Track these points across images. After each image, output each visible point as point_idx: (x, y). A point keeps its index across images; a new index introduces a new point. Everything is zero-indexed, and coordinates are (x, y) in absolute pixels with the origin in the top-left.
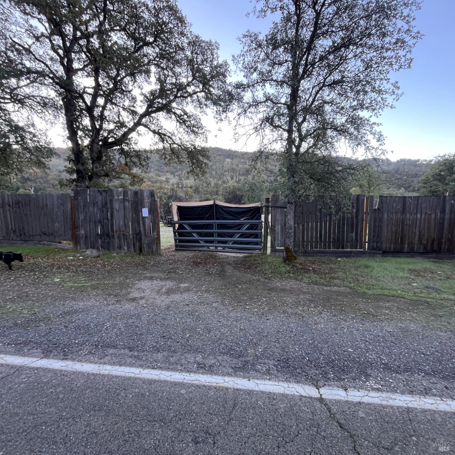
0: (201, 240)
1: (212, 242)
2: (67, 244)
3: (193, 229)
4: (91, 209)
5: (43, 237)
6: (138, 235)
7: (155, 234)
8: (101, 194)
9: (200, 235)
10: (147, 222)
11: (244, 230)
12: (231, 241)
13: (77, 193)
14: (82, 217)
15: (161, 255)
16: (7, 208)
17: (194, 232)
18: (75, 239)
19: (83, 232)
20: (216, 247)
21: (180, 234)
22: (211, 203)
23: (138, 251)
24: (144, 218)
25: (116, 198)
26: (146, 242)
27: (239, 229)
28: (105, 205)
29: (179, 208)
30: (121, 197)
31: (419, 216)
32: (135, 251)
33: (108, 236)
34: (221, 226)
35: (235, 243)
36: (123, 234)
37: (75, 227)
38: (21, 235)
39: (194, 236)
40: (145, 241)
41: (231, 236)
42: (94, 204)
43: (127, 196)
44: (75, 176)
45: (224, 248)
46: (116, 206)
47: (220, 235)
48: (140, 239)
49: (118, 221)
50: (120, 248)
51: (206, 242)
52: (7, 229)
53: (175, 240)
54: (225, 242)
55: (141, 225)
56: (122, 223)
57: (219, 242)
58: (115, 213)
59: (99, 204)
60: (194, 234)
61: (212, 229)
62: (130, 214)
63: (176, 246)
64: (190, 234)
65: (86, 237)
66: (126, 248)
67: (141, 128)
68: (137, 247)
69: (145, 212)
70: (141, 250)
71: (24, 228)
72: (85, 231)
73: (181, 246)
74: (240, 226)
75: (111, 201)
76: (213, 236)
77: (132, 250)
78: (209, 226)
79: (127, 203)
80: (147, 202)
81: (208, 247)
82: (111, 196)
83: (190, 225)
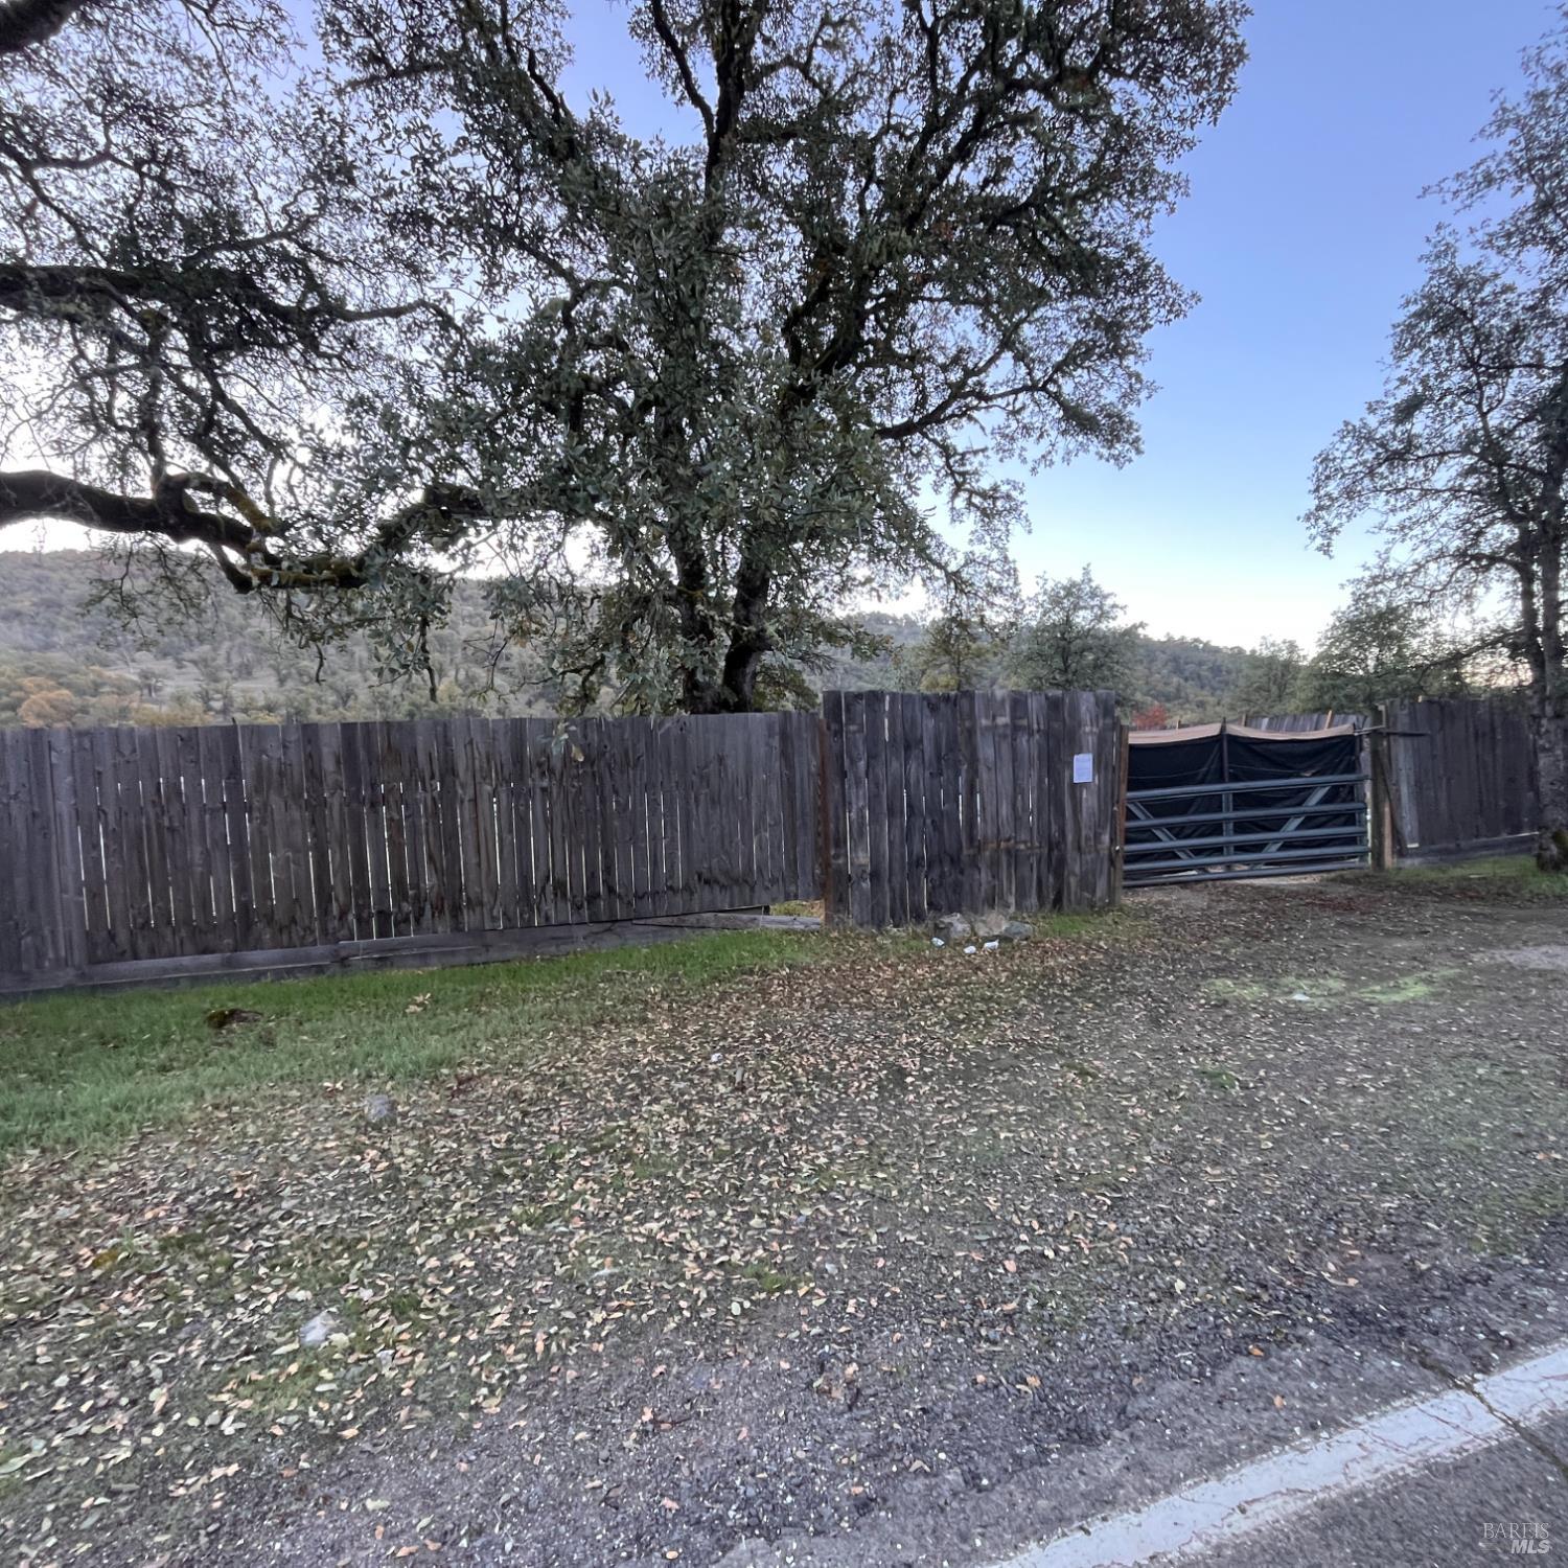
0: (1181, 849)
1: (1217, 850)
3: (1156, 816)
4: (898, 765)
5: (704, 894)
6: (1054, 850)
8: (932, 709)
9: (1178, 832)
10: (1089, 800)
11: (1312, 805)
12: (1276, 841)
17: (1160, 827)
19: (864, 858)
20: (1229, 866)
22: (1212, 730)
23: (1051, 905)
24: (1075, 788)
25: (984, 722)
26: (1077, 870)
27: (1299, 804)
28: (946, 749)
30: (1004, 719)
32: (1042, 904)
33: (955, 861)
34: (1243, 800)
35: (1288, 845)
36: (1008, 851)
37: (830, 841)
39: (1158, 840)
40: (1074, 866)
41: (1278, 829)
42: (909, 748)
43: (1026, 715)
45: (1253, 864)
46: (986, 751)
47: (1241, 827)
48: (1062, 861)
49: (994, 806)
50: (993, 900)
51: (1198, 851)
54: (1256, 848)
55: (1068, 813)
56: (1005, 810)
57: (1241, 848)
58: (981, 776)
59: (928, 746)
60: (1158, 833)
61: (1219, 809)
62: (1032, 778)
64: (1147, 834)
65: (875, 876)
66: (1012, 900)
68: (1050, 893)
69: (1083, 768)
70: (1058, 901)
72: (874, 849)
74: (1300, 795)
75: (971, 732)
76: (1220, 833)
77: (1033, 900)
78: (1213, 803)
79: (1023, 740)
80: (1089, 731)
81: (1203, 866)
82: (971, 715)
83: (1147, 804)
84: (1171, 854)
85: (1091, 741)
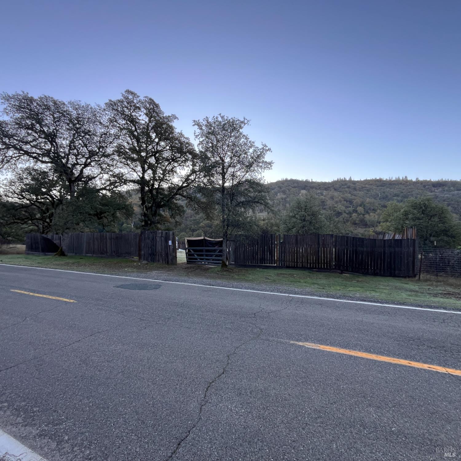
0: (198, 258)
1: (203, 259)
2: (136, 258)
3: (195, 252)
4: (147, 241)
5: (126, 254)
6: (167, 255)
7: (174, 254)
8: (152, 233)
9: (198, 255)
10: (171, 248)
11: (217, 253)
12: (211, 259)
13: (142, 233)
14: (143, 245)
15: (176, 265)
16: (113, 240)
17: (195, 254)
18: (140, 256)
20: (205, 262)
21: (189, 255)
22: (202, 238)
23: (167, 263)
24: (170, 246)
27: (214, 252)
28: (153, 239)
29: (188, 241)
30: (160, 235)
32: (165, 263)
33: (154, 255)
34: (207, 251)
35: (213, 260)
36: (160, 254)
37: (140, 250)
38: (117, 254)
39: (195, 256)
40: (170, 258)
41: (211, 256)
42: (149, 238)
43: (163, 235)
44: (143, 223)
45: (208, 263)
46: (158, 239)
47: (207, 255)
48: (168, 257)
49: (159, 248)
50: (159, 261)
51: (201, 259)
52: (112, 250)
53: (187, 258)
54: (208, 260)
55: (168, 249)
56: (160, 248)
57: (206, 259)
58: (157, 243)
59: (151, 238)
61: (203, 252)
62: (163, 244)
63: (187, 261)
64: (193, 255)
65: (144, 255)
66: (161, 261)
67: (178, 196)
69: (170, 243)
70: (168, 263)
71: (118, 250)
72: (144, 252)
73: (190, 262)
74: (215, 251)
75: (156, 237)
76: (203, 256)
77: (164, 262)
79: (162, 238)
80: (171, 237)
81: (201, 262)
82: (156, 234)
83: (193, 250)
84: (196, 259)
85: (171, 239)
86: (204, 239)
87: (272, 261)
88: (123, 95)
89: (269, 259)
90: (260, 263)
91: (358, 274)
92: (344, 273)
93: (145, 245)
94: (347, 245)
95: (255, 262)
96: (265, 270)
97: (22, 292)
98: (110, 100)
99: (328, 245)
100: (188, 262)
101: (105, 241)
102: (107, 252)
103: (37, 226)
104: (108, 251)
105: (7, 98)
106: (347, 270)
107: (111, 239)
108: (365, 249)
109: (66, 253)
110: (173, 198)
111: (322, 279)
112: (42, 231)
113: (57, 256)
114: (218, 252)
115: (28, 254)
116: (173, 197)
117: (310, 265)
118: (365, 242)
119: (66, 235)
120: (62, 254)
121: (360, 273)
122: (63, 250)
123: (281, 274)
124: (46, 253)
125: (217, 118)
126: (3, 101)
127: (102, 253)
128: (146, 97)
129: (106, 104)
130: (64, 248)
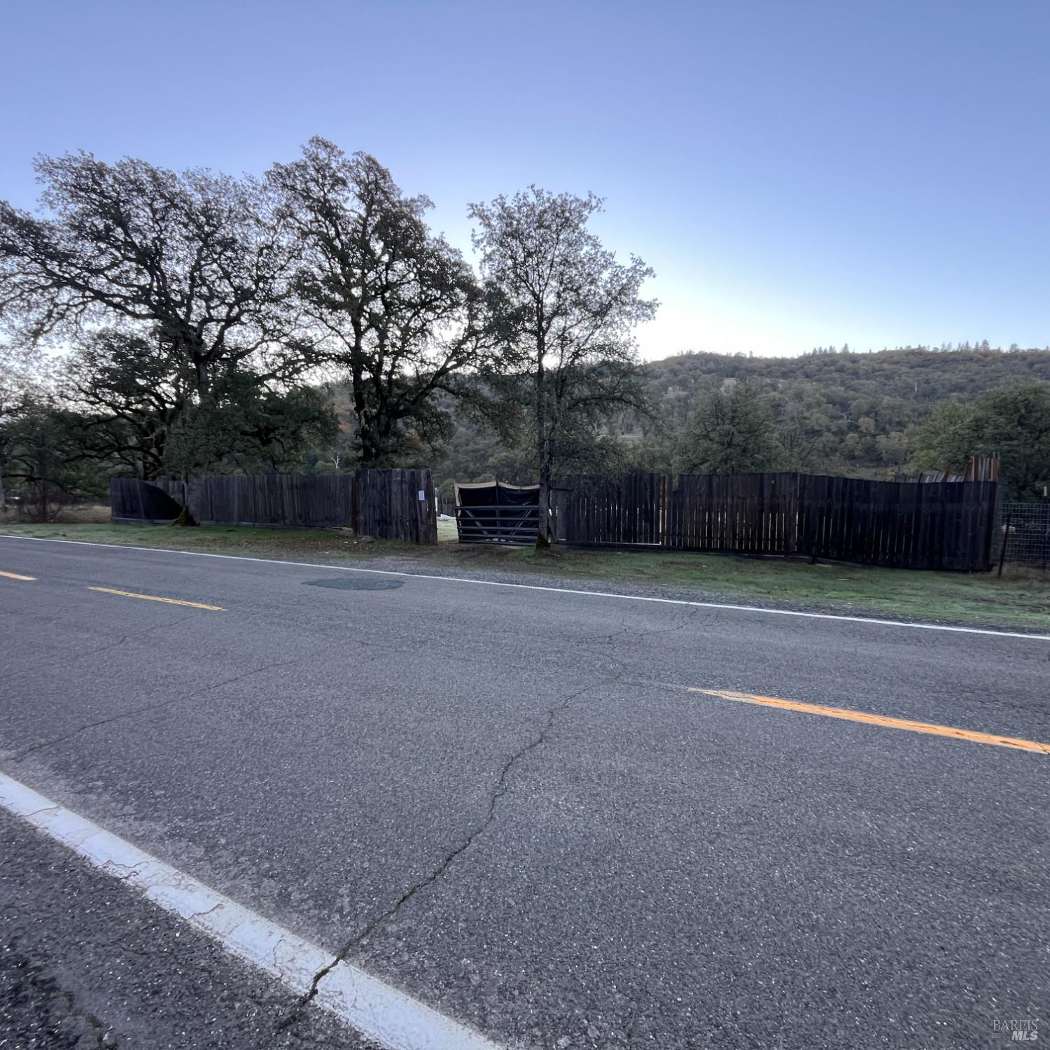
0: (485, 530)
1: (494, 532)
2: (348, 530)
3: (476, 516)
4: (370, 491)
5: (326, 522)
6: (415, 521)
7: (432, 523)
8: (381, 475)
9: (483, 523)
10: (424, 506)
11: (526, 518)
12: (514, 531)
13: (358, 474)
14: (362, 501)
15: (436, 545)
16: (295, 491)
17: (477, 521)
18: (355, 525)
19: (362, 518)
20: (499, 539)
21: (464, 523)
22: (493, 484)
24: (420, 502)
25: (394, 479)
26: (423, 530)
27: (521, 516)
28: (383, 487)
29: (461, 490)
30: (399, 478)
31: (729, 500)
32: (412, 540)
33: (386, 522)
34: (504, 513)
35: (518, 533)
36: (401, 521)
37: (355, 512)
38: (306, 520)
39: (477, 526)
40: (422, 528)
41: (514, 526)
42: (374, 486)
43: (405, 477)
44: (361, 453)
45: (507, 540)
46: (395, 488)
47: (503, 524)
48: (417, 527)
49: (396, 506)
50: (397, 536)
51: (490, 532)
52: (294, 512)
53: (459, 530)
54: (508, 533)
55: (418, 510)
56: (399, 507)
57: (502, 532)
58: (393, 496)
59: (379, 486)
60: (477, 523)
61: (495, 516)
62: (406, 498)
63: (460, 537)
64: (472, 523)
65: (365, 523)
66: (403, 537)
68: (414, 536)
69: (421, 495)
70: (417, 540)
71: (309, 513)
72: (365, 516)
73: (465, 538)
74: (521, 513)
75: (390, 482)
76: (495, 525)
78: (492, 513)
79: (404, 485)
80: (423, 482)
81: (491, 538)
82: (390, 477)
83: (473, 512)
84: (480, 532)
85: (423, 486)
86: (498, 487)
87: (651, 534)
88: (305, 151)
89: (646, 531)
90: (624, 540)
91: (851, 564)
92: (820, 562)
93: (365, 500)
94: (830, 496)
95: (614, 537)
96: (636, 555)
97: (113, 591)
98: (277, 165)
99: (785, 496)
100: (463, 538)
101: (278, 492)
102: (284, 518)
103: (133, 465)
104: (287, 514)
105: (48, 168)
106: (827, 556)
107: (291, 487)
108: (872, 507)
109: (197, 520)
110: (425, 394)
111: (766, 575)
112: (142, 474)
113: (178, 526)
114: (530, 516)
115: (117, 522)
116: (428, 391)
117: (740, 544)
118: (872, 490)
119: (195, 481)
120: (189, 522)
121: (857, 562)
122: (191, 512)
123: (672, 563)
124: (156, 521)
125: (525, 198)
126: (40, 174)
127: (274, 520)
128: (358, 154)
129: (268, 173)
130: (192, 508)
